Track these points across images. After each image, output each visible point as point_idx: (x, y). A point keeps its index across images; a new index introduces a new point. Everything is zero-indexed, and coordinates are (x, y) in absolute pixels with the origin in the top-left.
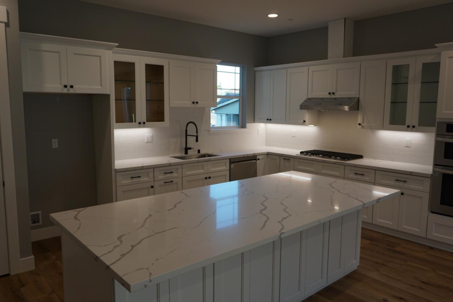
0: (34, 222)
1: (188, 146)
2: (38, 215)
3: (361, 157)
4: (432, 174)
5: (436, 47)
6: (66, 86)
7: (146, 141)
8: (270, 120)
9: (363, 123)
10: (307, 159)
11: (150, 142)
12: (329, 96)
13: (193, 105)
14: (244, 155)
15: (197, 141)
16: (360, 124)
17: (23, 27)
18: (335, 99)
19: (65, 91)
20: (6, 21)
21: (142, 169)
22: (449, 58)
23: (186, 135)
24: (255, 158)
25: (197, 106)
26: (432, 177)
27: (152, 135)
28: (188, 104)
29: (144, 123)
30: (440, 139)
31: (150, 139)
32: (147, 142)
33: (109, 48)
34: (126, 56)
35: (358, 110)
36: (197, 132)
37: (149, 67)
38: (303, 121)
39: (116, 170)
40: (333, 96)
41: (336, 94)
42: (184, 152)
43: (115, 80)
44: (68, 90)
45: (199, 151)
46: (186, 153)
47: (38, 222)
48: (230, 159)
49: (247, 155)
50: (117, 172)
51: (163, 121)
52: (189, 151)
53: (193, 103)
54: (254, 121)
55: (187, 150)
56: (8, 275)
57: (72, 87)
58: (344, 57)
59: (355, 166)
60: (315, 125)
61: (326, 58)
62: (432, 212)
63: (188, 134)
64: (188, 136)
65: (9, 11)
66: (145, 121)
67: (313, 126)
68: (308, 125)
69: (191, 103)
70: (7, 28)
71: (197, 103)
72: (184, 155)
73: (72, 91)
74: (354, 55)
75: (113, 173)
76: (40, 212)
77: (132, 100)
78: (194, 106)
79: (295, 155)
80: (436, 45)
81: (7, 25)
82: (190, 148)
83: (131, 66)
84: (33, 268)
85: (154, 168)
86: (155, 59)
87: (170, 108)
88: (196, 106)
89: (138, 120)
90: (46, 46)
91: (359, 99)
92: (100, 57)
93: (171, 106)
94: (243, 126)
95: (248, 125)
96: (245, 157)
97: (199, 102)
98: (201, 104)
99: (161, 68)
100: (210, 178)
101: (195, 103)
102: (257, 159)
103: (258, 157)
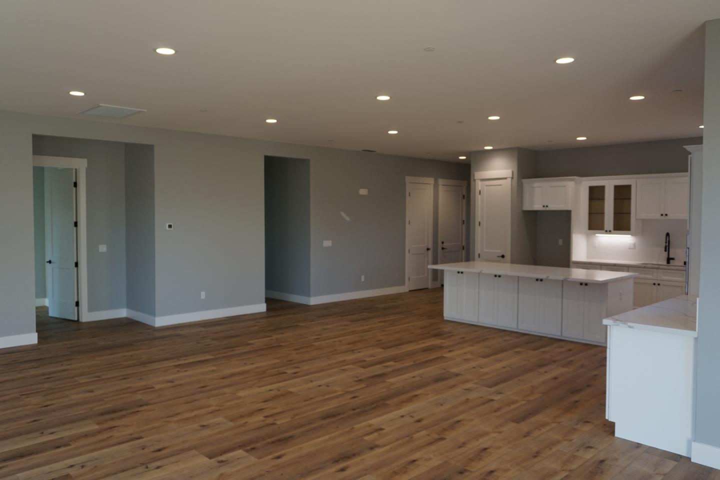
6: (544, 206)
7: (628, 248)
11: (632, 248)
13: (663, 218)
19: (544, 209)
25: (667, 218)
27: (635, 243)
28: (658, 216)
29: (610, 231)
31: (632, 246)
32: (630, 249)
33: (572, 180)
34: (596, 182)
37: (618, 189)
42: (666, 261)
43: (590, 200)
45: (685, 263)
46: (668, 262)
51: (630, 230)
52: (671, 261)
53: (662, 215)
55: (669, 260)
57: (547, 206)
66: (611, 229)
69: (660, 215)
70: (512, 180)
71: (666, 215)
72: (666, 264)
73: (548, 209)
77: (601, 213)
81: (512, 178)
82: (673, 259)
83: (602, 188)
86: (622, 181)
88: (665, 218)
89: (606, 228)
92: (565, 186)
93: (637, 218)
97: (669, 214)
98: (671, 216)
99: (628, 187)
100: (659, 284)
101: (664, 215)
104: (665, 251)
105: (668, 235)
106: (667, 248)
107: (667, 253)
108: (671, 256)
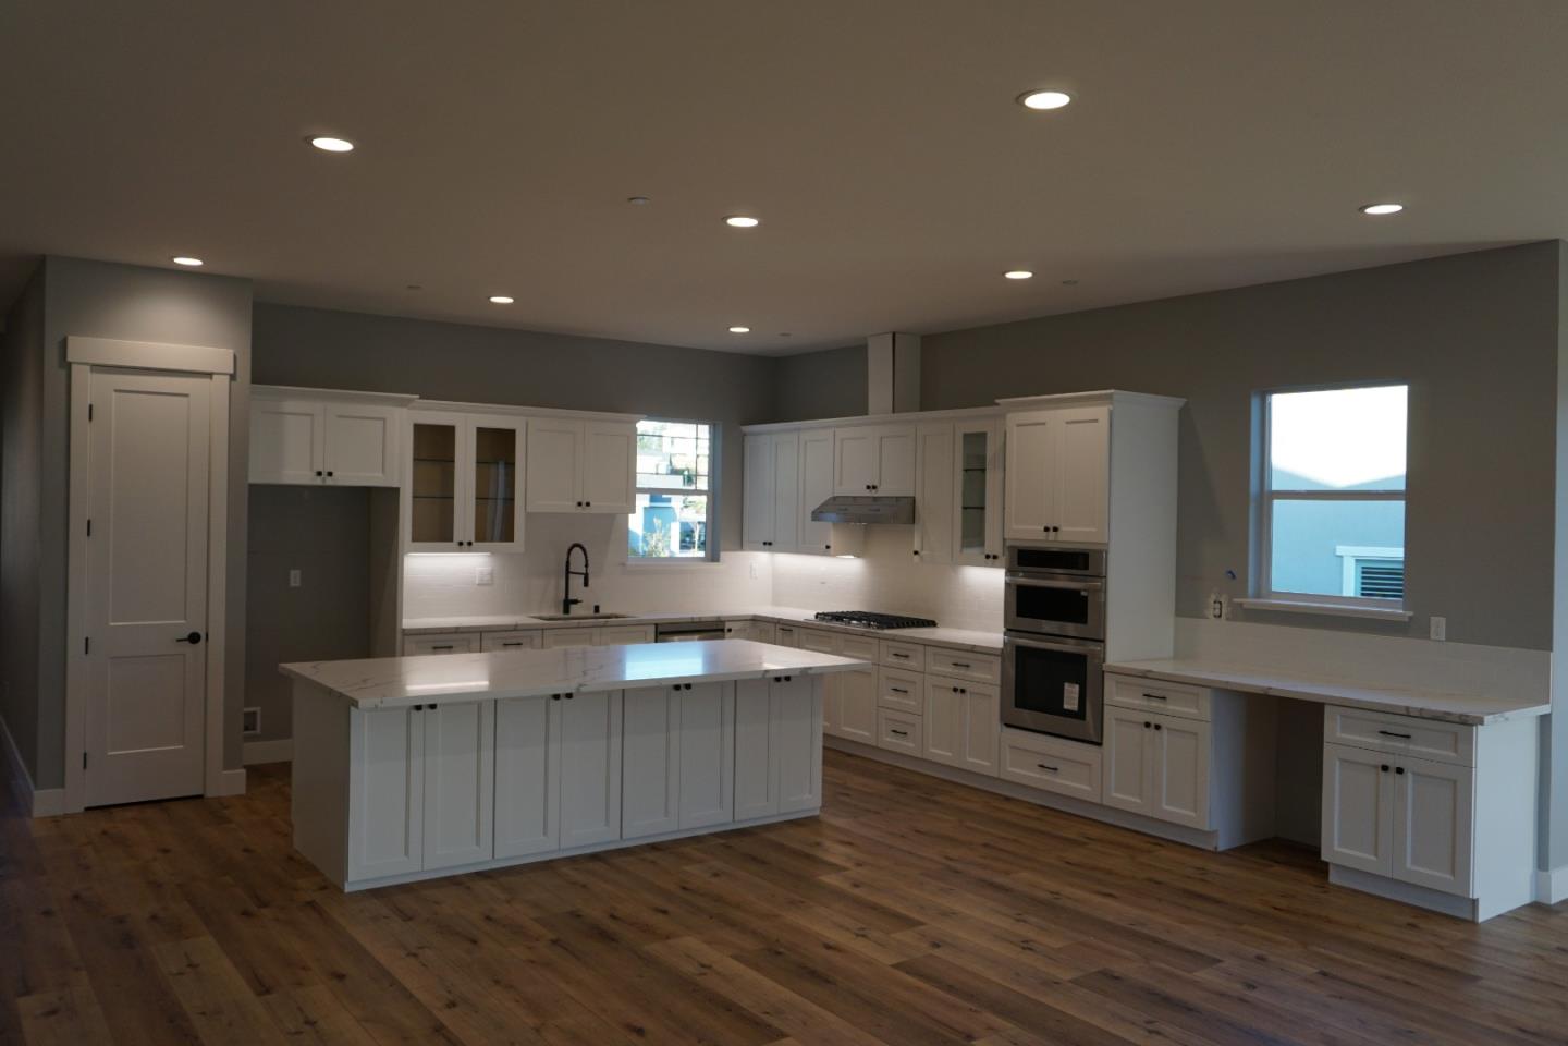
0: (246, 729)
1: (571, 597)
2: (254, 713)
3: (932, 624)
4: (1002, 650)
5: (997, 404)
6: (319, 474)
7: (477, 582)
8: (770, 544)
9: (922, 549)
10: (829, 630)
11: (487, 583)
12: (867, 493)
13: (580, 510)
14: (692, 618)
15: (586, 584)
16: (916, 553)
17: (258, 377)
18: (875, 499)
19: (318, 481)
20: (232, 372)
21: (456, 632)
22: (1019, 425)
23: (568, 572)
24: (720, 627)
25: (587, 510)
26: (1002, 654)
27: (492, 570)
28: (570, 507)
29: (470, 544)
30: (1022, 580)
31: (488, 577)
32: (480, 585)
33: (403, 403)
34: (436, 414)
35: (914, 524)
36: (586, 566)
37: (484, 434)
38: (824, 547)
39: (404, 630)
40: (873, 493)
41: (879, 489)
42: (561, 608)
43: (415, 459)
44: (324, 480)
45: (597, 609)
46: (567, 610)
47: (254, 729)
48: (656, 625)
49: (700, 618)
50: (407, 635)
51: (512, 540)
52: (573, 607)
53: (580, 504)
54: (740, 546)
55: (568, 604)
56: (200, 797)
57: (330, 474)
58: (894, 412)
59: (894, 639)
60: (858, 555)
61: (865, 412)
62: (1008, 725)
63: (571, 570)
64: (571, 576)
65: (238, 356)
66: (473, 540)
67: (852, 557)
68: (834, 555)
69: (575, 504)
70: (233, 383)
71: (588, 504)
72: (561, 615)
73: (330, 482)
74: (922, 409)
75: (399, 636)
76: (258, 709)
77: (447, 497)
78: (581, 512)
79: (802, 620)
80: (998, 401)
81: (233, 377)
82: (576, 602)
83: (446, 434)
84: (242, 790)
85: (481, 632)
87: (529, 516)
88: (584, 512)
89: (457, 537)
90: (290, 405)
91: (914, 499)
92: (384, 420)
93: (529, 510)
94: (714, 557)
95: (724, 555)
96: (693, 622)
97: (592, 504)
98: (595, 507)
99: (509, 435)
101: (584, 505)
102: (726, 628)
103: (728, 626)
107: (563, 589)
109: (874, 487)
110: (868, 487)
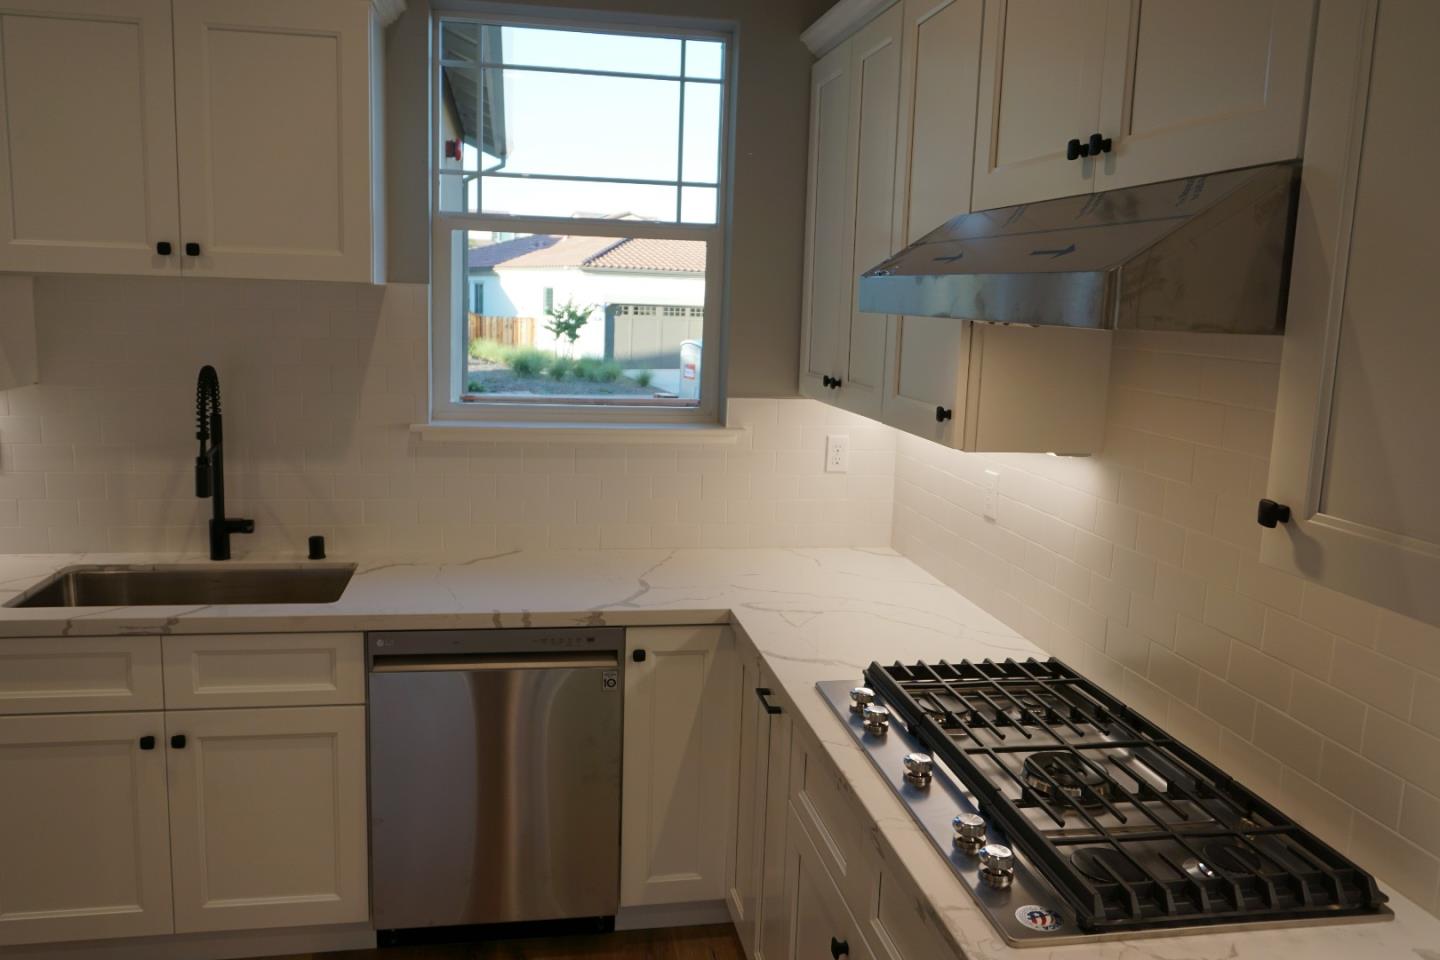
1: (234, 514)
8: (837, 384)
13: (169, 267)
14: (497, 618)
16: (1273, 514)
24: (606, 646)
25: (196, 268)
28: (139, 258)
35: (1280, 326)
38: (935, 412)
40: (1104, 176)
41: (1121, 147)
45: (316, 547)
46: (220, 550)
48: (365, 635)
49: (526, 615)
52: (236, 540)
53: (164, 249)
54: (795, 383)
55: (221, 531)
69: (151, 249)
71: (193, 250)
78: (177, 272)
82: (245, 526)
88: (187, 273)
97: (209, 248)
98: (225, 258)
100: (179, 742)
101: (179, 250)
102: (630, 647)
103: (633, 640)
104: (201, 492)
105: (208, 381)
106: (210, 479)
107: (210, 500)
108: (232, 512)
109: (1100, 145)
110: (1076, 150)
